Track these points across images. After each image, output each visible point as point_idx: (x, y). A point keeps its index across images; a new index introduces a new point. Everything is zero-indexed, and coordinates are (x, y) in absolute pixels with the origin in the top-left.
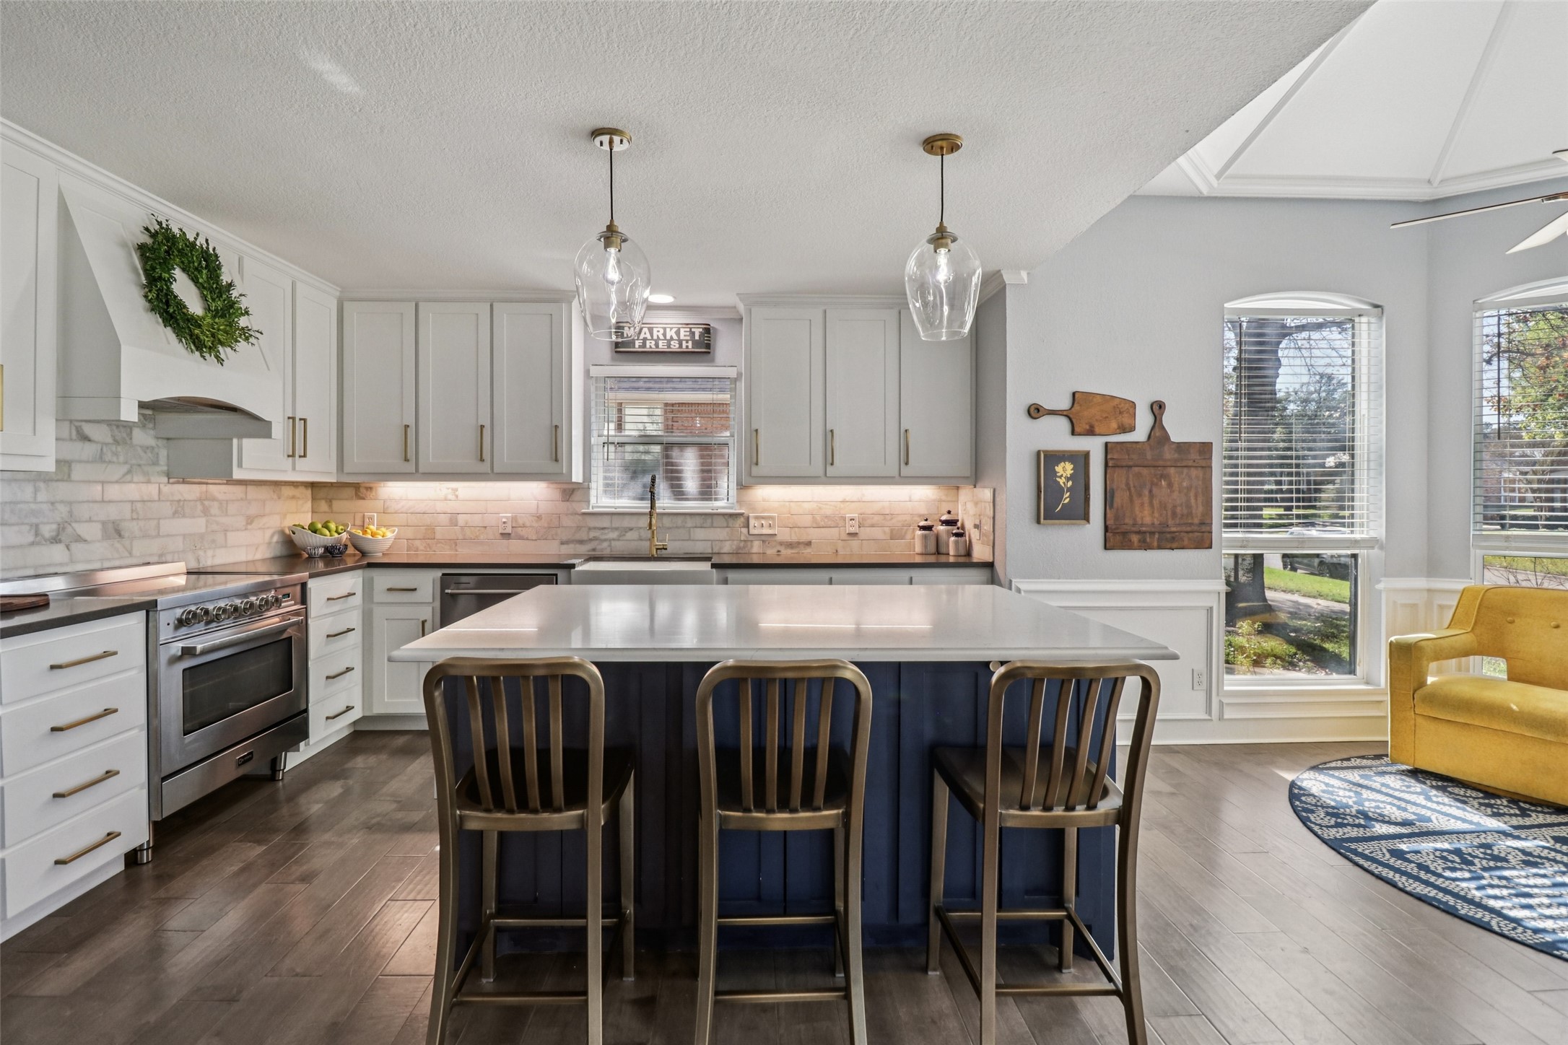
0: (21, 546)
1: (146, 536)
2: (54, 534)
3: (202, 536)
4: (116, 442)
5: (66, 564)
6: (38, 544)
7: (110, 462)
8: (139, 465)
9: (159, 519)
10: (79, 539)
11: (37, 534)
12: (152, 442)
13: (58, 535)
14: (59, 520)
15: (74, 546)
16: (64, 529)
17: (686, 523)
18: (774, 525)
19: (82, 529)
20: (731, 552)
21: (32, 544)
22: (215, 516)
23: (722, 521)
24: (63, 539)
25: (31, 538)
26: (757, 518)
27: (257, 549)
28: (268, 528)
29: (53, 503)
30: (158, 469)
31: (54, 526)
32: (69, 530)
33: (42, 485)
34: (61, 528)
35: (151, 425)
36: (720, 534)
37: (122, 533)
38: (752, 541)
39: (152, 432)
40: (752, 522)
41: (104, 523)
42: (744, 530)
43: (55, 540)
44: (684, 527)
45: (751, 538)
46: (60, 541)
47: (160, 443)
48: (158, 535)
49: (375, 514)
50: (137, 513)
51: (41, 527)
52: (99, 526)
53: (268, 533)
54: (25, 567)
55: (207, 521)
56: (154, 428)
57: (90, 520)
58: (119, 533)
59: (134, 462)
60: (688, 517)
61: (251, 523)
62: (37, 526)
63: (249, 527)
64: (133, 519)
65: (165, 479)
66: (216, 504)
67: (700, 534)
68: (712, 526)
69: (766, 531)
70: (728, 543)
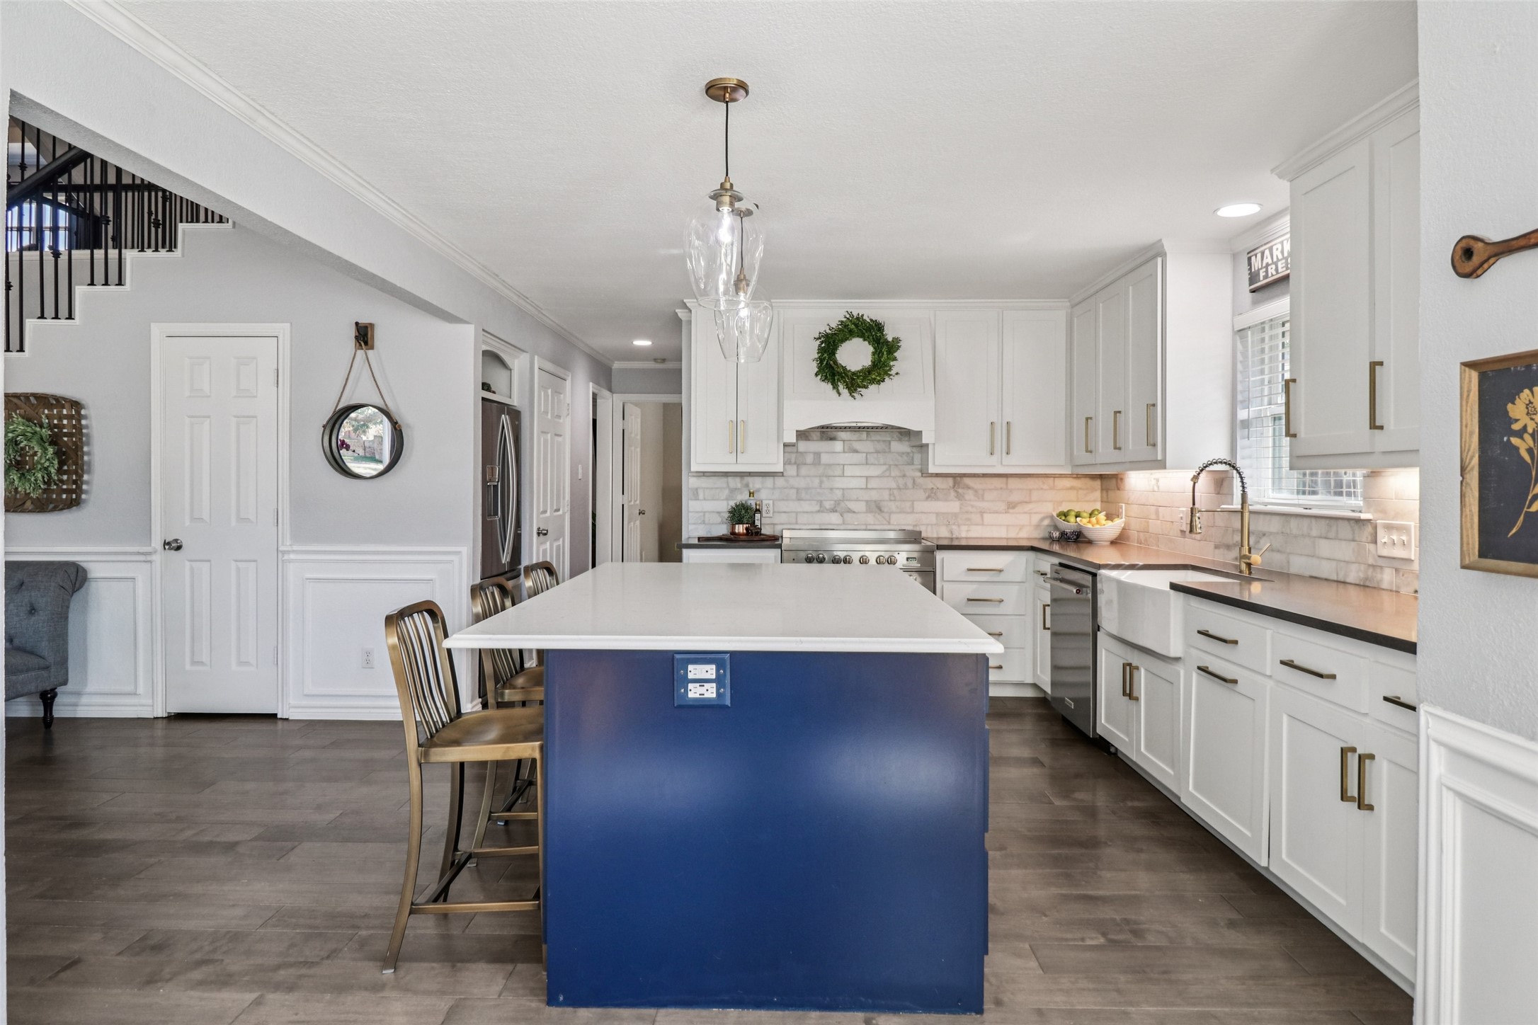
0: (812, 512)
1: (902, 512)
2: (832, 507)
3: (956, 515)
4: (877, 452)
5: (841, 525)
6: (822, 512)
7: (872, 464)
8: (896, 465)
9: (914, 501)
10: (850, 511)
11: (821, 507)
12: (909, 450)
13: (835, 507)
14: (836, 499)
15: (846, 515)
16: (839, 504)
17: (1311, 529)
18: (1409, 541)
19: (852, 505)
20: (1357, 582)
21: (819, 511)
22: (970, 500)
23: (1345, 530)
24: (838, 510)
25: (817, 508)
26: (1389, 528)
27: (1020, 529)
28: (1035, 513)
29: (831, 489)
30: (913, 467)
31: (832, 502)
32: (842, 504)
33: (825, 479)
34: (838, 502)
35: (907, 439)
36: (1344, 550)
37: (883, 509)
38: (1381, 567)
39: (907, 443)
40: (1381, 532)
41: (867, 502)
42: (1372, 546)
43: (834, 510)
44: (1309, 536)
45: (1381, 562)
46: (836, 511)
47: (914, 450)
48: (913, 512)
49: (1124, 505)
50: (895, 497)
51: (824, 502)
52: (863, 504)
53: (1036, 519)
54: (814, 524)
55: (961, 504)
56: (909, 440)
57: (857, 500)
58: (880, 509)
59: (891, 463)
60: (1313, 520)
61: (1014, 508)
62: (821, 501)
63: (1011, 511)
64: (891, 500)
65: (920, 474)
66: (970, 492)
67: (1325, 547)
68: (1336, 538)
69: (1399, 552)
70: (1354, 567)
